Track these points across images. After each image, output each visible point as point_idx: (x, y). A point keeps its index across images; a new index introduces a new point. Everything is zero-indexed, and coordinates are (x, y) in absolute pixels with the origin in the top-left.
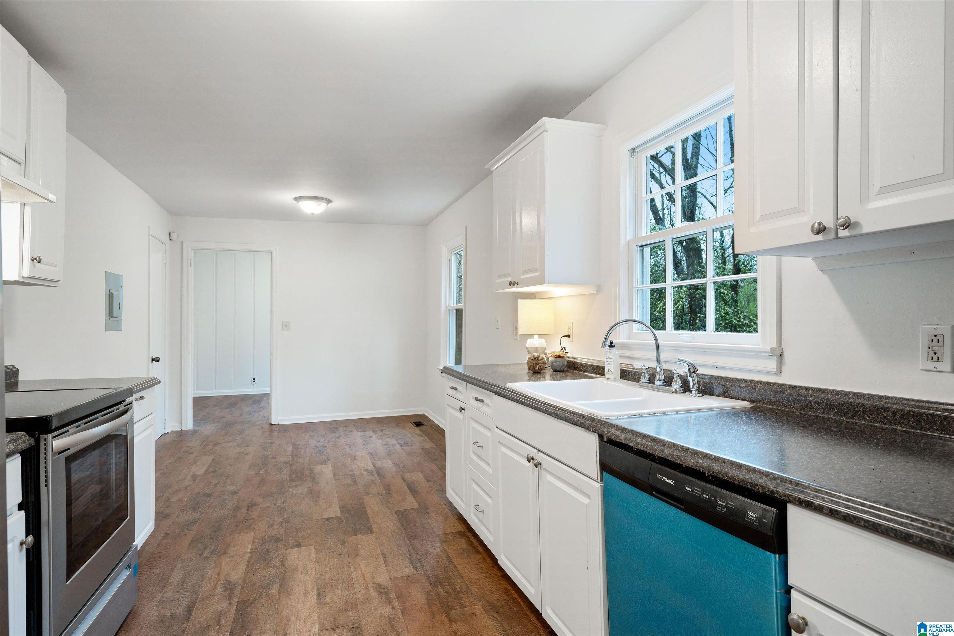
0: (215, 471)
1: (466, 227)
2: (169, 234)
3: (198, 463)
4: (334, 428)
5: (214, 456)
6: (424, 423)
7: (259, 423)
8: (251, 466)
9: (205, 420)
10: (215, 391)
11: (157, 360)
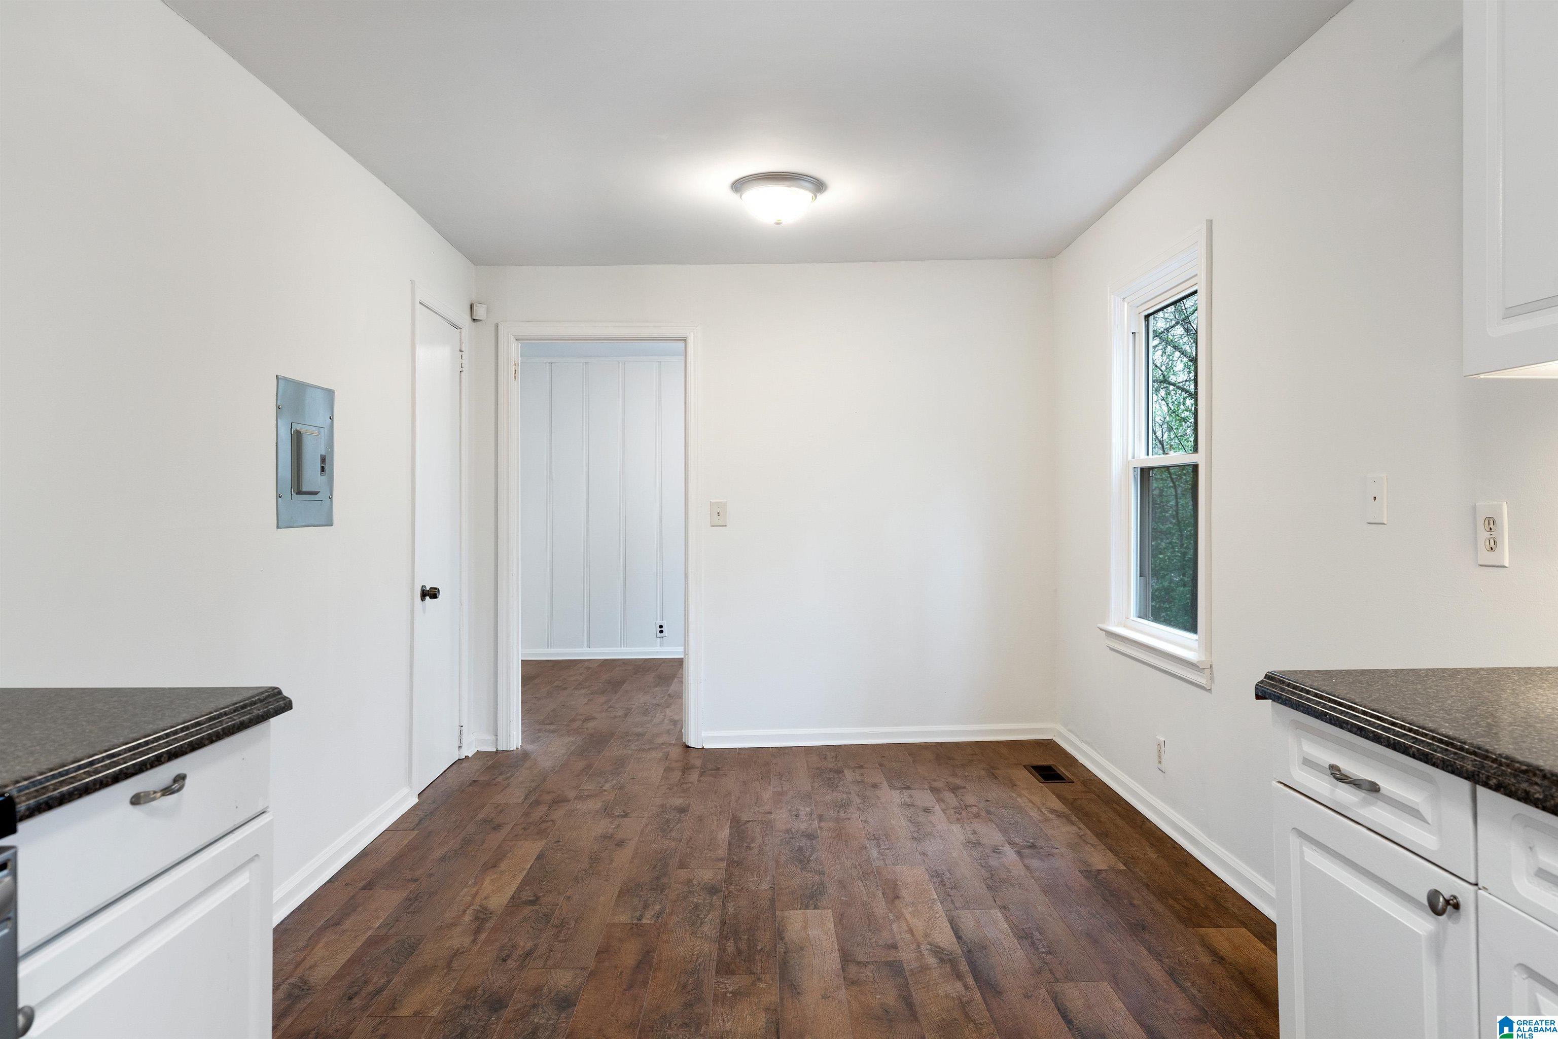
0: (535, 901)
1: (1210, 223)
2: (471, 307)
3: (503, 866)
4: (831, 770)
5: (543, 843)
6: (1062, 770)
7: (660, 741)
8: (627, 892)
9: (552, 724)
10: (587, 650)
11: (430, 594)
